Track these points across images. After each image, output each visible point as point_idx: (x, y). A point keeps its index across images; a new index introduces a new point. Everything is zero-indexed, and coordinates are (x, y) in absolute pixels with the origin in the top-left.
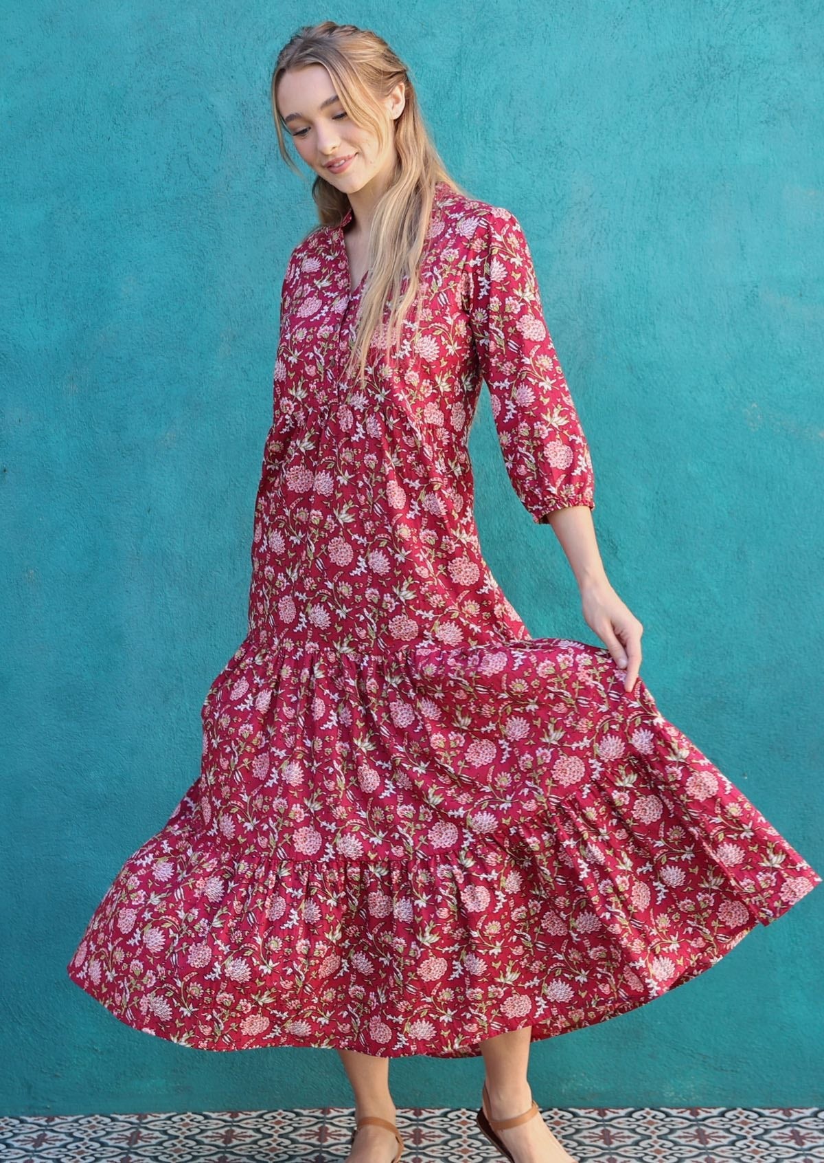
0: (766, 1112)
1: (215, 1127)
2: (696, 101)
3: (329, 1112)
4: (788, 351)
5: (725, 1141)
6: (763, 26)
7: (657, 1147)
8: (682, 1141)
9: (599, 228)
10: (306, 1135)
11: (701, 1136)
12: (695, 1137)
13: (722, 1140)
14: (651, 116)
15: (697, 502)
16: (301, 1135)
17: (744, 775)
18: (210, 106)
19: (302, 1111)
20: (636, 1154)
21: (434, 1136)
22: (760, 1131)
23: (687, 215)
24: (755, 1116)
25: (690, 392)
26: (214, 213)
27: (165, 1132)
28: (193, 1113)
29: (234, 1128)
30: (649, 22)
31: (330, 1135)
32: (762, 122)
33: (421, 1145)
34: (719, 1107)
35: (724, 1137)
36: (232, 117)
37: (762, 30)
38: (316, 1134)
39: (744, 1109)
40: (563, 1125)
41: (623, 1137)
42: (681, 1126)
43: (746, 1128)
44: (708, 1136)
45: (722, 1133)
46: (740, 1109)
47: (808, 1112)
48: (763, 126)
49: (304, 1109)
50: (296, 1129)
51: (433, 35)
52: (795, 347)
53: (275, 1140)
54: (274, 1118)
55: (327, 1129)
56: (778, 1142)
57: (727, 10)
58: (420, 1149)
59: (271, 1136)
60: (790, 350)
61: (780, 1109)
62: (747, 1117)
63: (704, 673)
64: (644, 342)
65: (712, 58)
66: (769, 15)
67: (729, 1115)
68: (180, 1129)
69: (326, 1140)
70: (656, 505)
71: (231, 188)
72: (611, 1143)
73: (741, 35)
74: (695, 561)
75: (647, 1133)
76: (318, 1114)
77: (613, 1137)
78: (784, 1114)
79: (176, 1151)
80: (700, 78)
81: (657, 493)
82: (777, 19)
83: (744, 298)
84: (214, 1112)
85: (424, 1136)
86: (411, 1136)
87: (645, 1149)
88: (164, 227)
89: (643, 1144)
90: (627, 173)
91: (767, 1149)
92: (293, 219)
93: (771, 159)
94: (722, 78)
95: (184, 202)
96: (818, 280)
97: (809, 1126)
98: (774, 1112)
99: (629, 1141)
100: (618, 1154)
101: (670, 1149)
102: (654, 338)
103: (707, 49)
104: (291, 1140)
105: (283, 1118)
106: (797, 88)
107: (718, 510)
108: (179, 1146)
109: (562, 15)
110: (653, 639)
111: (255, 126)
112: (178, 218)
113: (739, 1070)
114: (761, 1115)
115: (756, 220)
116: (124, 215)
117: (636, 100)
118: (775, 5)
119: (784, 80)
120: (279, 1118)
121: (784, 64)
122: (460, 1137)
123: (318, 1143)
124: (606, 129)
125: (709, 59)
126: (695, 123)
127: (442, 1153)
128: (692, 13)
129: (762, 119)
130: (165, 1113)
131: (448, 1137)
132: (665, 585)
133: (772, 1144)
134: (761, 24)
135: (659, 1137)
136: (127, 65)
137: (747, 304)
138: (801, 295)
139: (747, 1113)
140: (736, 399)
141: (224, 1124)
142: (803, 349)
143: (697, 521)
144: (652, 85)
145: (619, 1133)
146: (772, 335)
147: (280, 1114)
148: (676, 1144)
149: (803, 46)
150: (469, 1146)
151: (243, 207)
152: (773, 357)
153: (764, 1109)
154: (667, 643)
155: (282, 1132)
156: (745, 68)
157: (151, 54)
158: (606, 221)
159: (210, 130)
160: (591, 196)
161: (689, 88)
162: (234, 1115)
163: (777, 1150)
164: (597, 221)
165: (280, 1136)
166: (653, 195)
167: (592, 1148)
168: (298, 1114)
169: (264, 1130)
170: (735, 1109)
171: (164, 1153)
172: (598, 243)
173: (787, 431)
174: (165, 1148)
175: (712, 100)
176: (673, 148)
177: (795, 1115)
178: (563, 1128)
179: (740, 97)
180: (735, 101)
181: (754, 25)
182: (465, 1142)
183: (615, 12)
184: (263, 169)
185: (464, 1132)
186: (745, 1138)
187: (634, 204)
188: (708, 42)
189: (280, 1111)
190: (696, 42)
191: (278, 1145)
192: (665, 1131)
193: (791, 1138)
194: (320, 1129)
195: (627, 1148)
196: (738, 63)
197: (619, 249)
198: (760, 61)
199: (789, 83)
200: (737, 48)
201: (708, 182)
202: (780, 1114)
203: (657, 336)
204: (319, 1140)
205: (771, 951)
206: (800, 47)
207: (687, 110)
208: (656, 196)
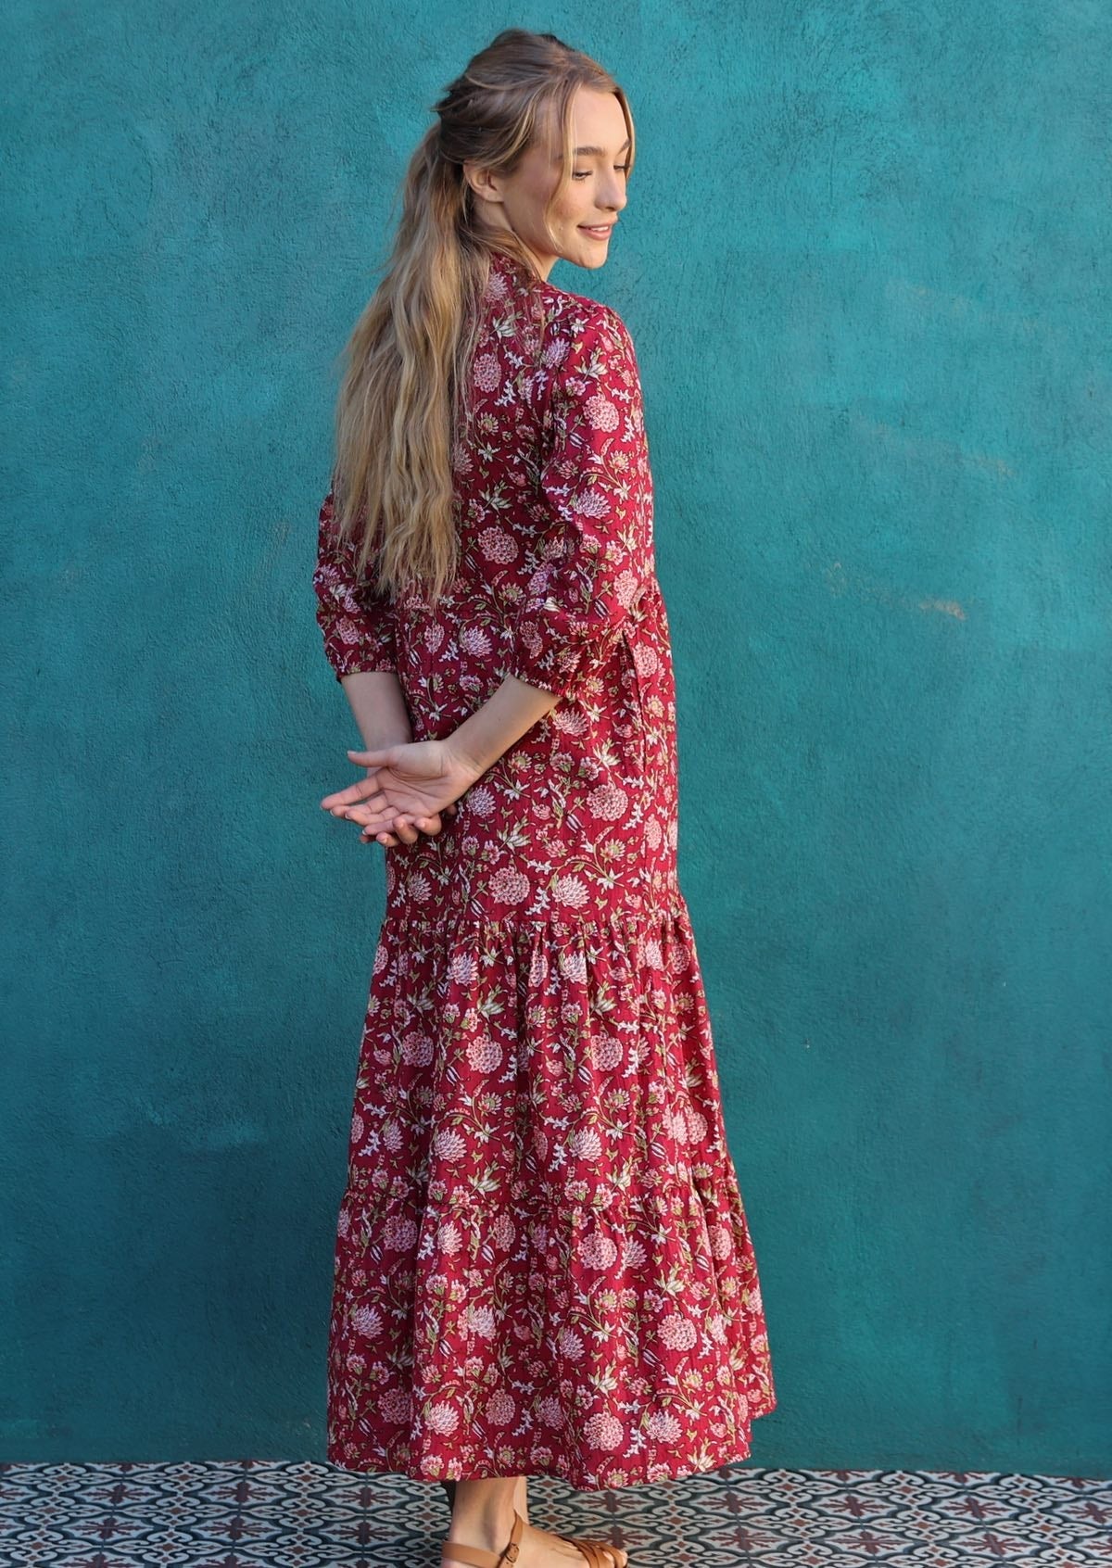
0: (816, 1475)
1: (101, 1481)
2: (778, 164)
3: (251, 1466)
4: (883, 497)
5: (762, 1509)
6: (868, 70)
7: (675, 1514)
8: (707, 1508)
9: (646, 325)
10: (220, 1493)
11: (732, 1503)
12: (724, 1503)
13: (758, 1507)
14: (719, 181)
15: (759, 687)
16: (213, 1493)
17: (806, 1043)
18: (137, 138)
19: (215, 1464)
20: (648, 1523)
21: (387, 1497)
22: (807, 1497)
23: (761, 313)
24: (802, 1479)
25: (756, 544)
26: (138, 281)
27: (34, 1488)
28: (72, 1464)
29: (125, 1484)
30: (720, 56)
31: (251, 1493)
32: (861, 195)
33: (370, 1508)
34: (756, 1468)
35: (761, 1504)
36: (166, 154)
37: (867, 75)
38: (233, 1492)
39: (788, 1471)
40: (555, 1487)
41: (633, 1502)
42: (707, 1490)
43: (790, 1494)
44: (741, 1503)
45: (758, 1499)
46: (782, 1471)
47: (869, 1476)
48: (863, 201)
49: (219, 1462)
50: (206, 1486)
51: (437, 58)
52: (893, 492)
53: (179, 1500)
54: (179, 1471)
55: (248, 1486)
56: (830, 1511)
57: (822, 46)
58: (369, 1512)
59: (174, 1494)
60: (886, 495)
61: (834, 1471)
62: (791, 1480)
63: (759, 910)
64: (698, 476)
65: (801, 109)
66: (875, 55)
67: (768, 1477)
68: (54, 1484)
69: (246, 1499)
70: (705, 690)
71: (162, 248)
72: (616, 1509)
73: (840, 79)
74: (753, 764)
75: (663, 1497)
76: (237, 1467)
77: (619, 1502)
78: (839, 1477)
79: (48, 1511)
80: (785, 133)
81: (708, 674)
82: (886, 61)
83: (829, 424)
84: (99, 1464)
85: (374, 1497)
86: (357, 1497)
87: (659, 1517)
88: (70, 296)
89: (657, 1511)
90: (685, 254)
91: (814, 1520)
92: (242, 294)
93: (872, 245)
94: (813, 135)
95: (98, 263)
96: (926, 404)
97: (869, 1493)
98: (827, 1475)
99: (639, 1508)
100: (624, 1523)
101: (691, 1517)
102: (712, 472)
103: (794, 96)
104: (200, 1499)
105: (191, 1472)
106: (909, 153)
107: (786, 699)
108: (52, 1505)
109: (607, 41)
110: (695, 863)
111: (196, 167)
112: (90, 285)
113: (783, 1420)
114: (809, 1478)
115: (850, 324)
116: (18, 278)
117: (701, 158)
118: (885, 43)
119: (892, 141)
120: (185, 1472)
121: (894, 121)
122: (421, 1498)
123: (235, 1503)
124: (660, 194)
125: (797, 109)
126: (775, 192)
127: (398, 1518)
128: (777, 49)
129: (862, 191)
130: (34, 1464)
131: (406, 1498)
132: (713, 794)
133: (821, 1514)
134: (866, 67)
135: (678, 1503)
136: (28, 77)
137: (834, 432)
138: (903, 424)
139: (791, 1475)
140: (814, 556)
141: (112, 1478)
142: (903, 495)
143: (759, 713)
144: (721, 139)
145: (626, 1497)
146: (865, 475)
147: (186, 1467)
148: (698, 1511)
149: (919, 98)
150: (433, 1510)
151: (177, 275)
152: (863, 503)
153: (814, 1471)
154: (713, 869)
155: (189, 1489)
156: (843, 123)
157: (59, 63)
158: (655, 316)
159: (135, 170)
160: (637, 282)
161: (769, 146)
162: (126, 1467)
163: (828, 1521)
164: (643, 315)
165: (186, 1494)
166: (717, 286)
167: (591, 1516)
168: (210, 1468)
169: (165, 1486)
170: (776, 1470)
171: (32, 1514)
172: (644, 344)
173: (878, 599)
174: (34, 1507)
175: (798, 163)
176: (746, 225)
177: (853, 1479)
178: (554, 1491)
179: (835, 161)
180: (829, 166)
181: (857, 68)
182: (427, 1504)
183: (677, 41)
184: (205, 226)
185: (427, 1493)
186: (787, 1505)
187: (692, 296)
188: (797, 86)
189: (187, 1463)
190: (781, 85)
191: (184, 1505)
192: (686, 1495)
193: (847, 1506)
194: (238, 1485)
195: (636, 1516)
196: (834, 117)
197: (670, 353)
198: (862, 116)
199: (899, 147)
200: (833, 97)
201: (789, 271)
202: (833, 1478)
203: (715, 470)
204: (236, 1499)
205: (830, 1269)
206: (915, 98)
207: (766, 174)
208: (721, 285)
